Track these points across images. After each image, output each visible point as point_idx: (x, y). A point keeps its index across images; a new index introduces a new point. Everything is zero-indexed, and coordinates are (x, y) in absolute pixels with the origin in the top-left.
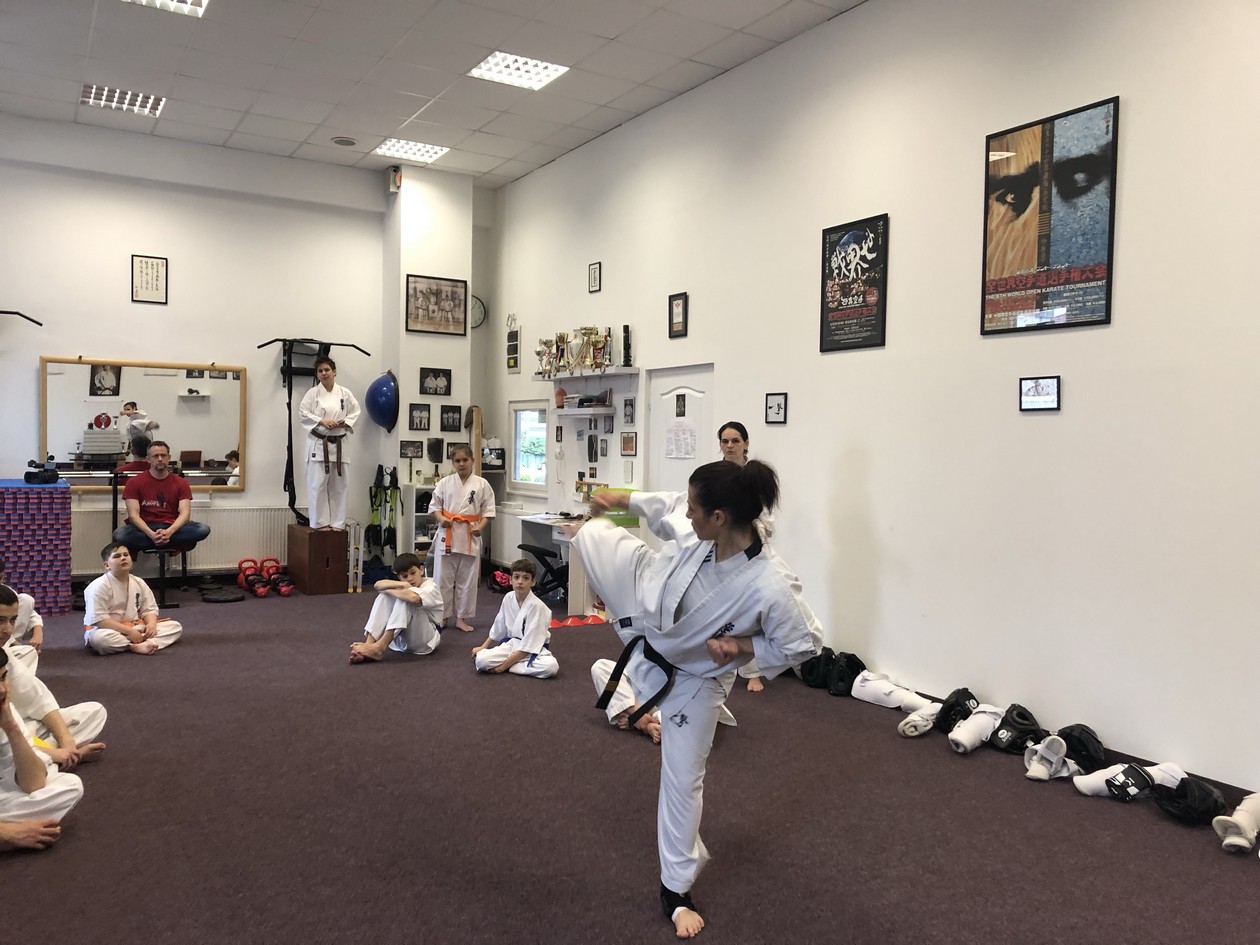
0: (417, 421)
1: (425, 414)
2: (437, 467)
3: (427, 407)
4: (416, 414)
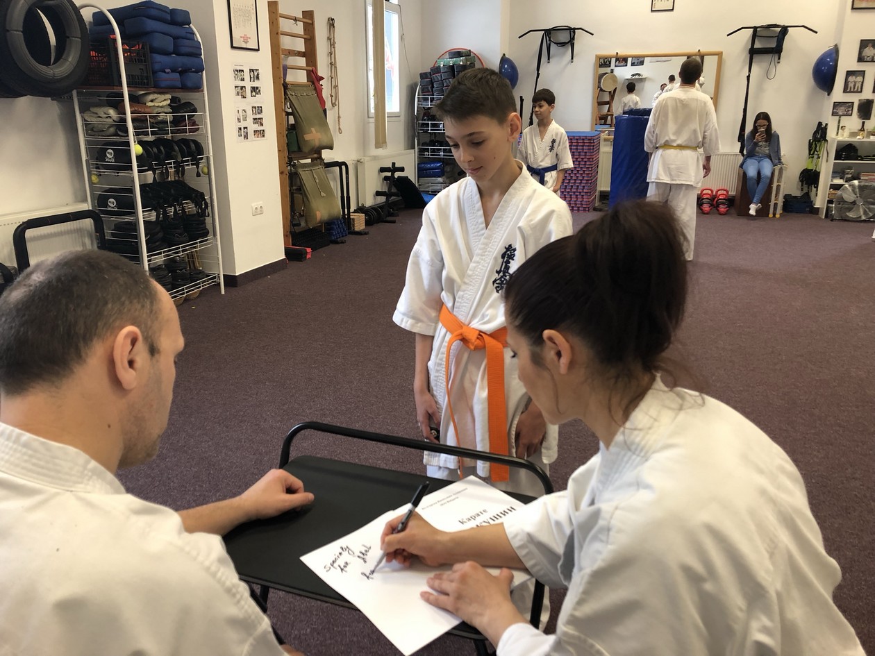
0: (851, 85)
1: (859, 79)
2: (863, 123)
3: (863, 73)
4: (851, 79)
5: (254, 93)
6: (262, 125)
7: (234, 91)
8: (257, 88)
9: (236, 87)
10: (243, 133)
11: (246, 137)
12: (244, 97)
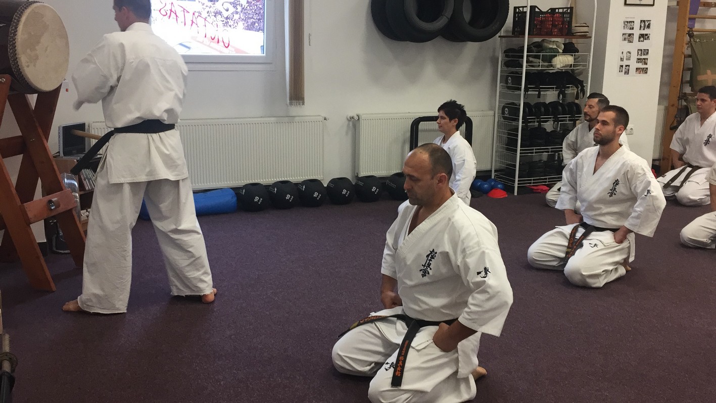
5: (642, 39)
6: (646, 64)
7: (621, 37)
8: (646, 35)
9: (623, 34)
10: (625, 70)
11: (627, 72)
12: (630, 42)
